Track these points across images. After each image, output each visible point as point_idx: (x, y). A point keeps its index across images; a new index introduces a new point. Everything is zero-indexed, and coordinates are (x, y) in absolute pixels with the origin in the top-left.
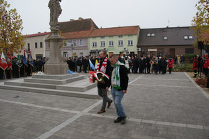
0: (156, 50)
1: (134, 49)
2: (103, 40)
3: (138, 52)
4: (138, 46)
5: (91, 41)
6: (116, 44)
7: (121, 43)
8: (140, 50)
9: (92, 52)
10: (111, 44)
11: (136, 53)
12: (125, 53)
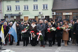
0: (71, 14)
1: (49, 13)
2: (18, 4)
3: (53, 16)
4: (53, 10)
5: (5, 5)
6: (31, 8)
7: (36, 8)
8: (55, 14)
9: (6, 16)
10: (26, 8)
11: (51, 17)
12: (40, 17)
